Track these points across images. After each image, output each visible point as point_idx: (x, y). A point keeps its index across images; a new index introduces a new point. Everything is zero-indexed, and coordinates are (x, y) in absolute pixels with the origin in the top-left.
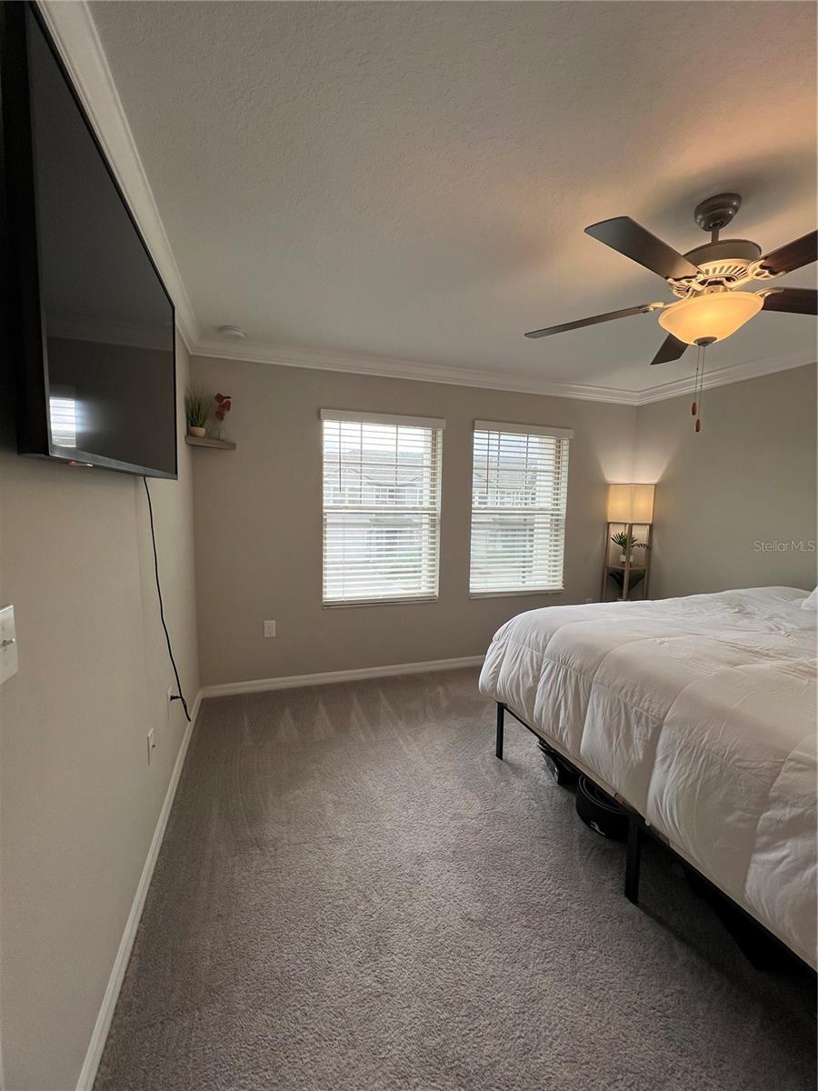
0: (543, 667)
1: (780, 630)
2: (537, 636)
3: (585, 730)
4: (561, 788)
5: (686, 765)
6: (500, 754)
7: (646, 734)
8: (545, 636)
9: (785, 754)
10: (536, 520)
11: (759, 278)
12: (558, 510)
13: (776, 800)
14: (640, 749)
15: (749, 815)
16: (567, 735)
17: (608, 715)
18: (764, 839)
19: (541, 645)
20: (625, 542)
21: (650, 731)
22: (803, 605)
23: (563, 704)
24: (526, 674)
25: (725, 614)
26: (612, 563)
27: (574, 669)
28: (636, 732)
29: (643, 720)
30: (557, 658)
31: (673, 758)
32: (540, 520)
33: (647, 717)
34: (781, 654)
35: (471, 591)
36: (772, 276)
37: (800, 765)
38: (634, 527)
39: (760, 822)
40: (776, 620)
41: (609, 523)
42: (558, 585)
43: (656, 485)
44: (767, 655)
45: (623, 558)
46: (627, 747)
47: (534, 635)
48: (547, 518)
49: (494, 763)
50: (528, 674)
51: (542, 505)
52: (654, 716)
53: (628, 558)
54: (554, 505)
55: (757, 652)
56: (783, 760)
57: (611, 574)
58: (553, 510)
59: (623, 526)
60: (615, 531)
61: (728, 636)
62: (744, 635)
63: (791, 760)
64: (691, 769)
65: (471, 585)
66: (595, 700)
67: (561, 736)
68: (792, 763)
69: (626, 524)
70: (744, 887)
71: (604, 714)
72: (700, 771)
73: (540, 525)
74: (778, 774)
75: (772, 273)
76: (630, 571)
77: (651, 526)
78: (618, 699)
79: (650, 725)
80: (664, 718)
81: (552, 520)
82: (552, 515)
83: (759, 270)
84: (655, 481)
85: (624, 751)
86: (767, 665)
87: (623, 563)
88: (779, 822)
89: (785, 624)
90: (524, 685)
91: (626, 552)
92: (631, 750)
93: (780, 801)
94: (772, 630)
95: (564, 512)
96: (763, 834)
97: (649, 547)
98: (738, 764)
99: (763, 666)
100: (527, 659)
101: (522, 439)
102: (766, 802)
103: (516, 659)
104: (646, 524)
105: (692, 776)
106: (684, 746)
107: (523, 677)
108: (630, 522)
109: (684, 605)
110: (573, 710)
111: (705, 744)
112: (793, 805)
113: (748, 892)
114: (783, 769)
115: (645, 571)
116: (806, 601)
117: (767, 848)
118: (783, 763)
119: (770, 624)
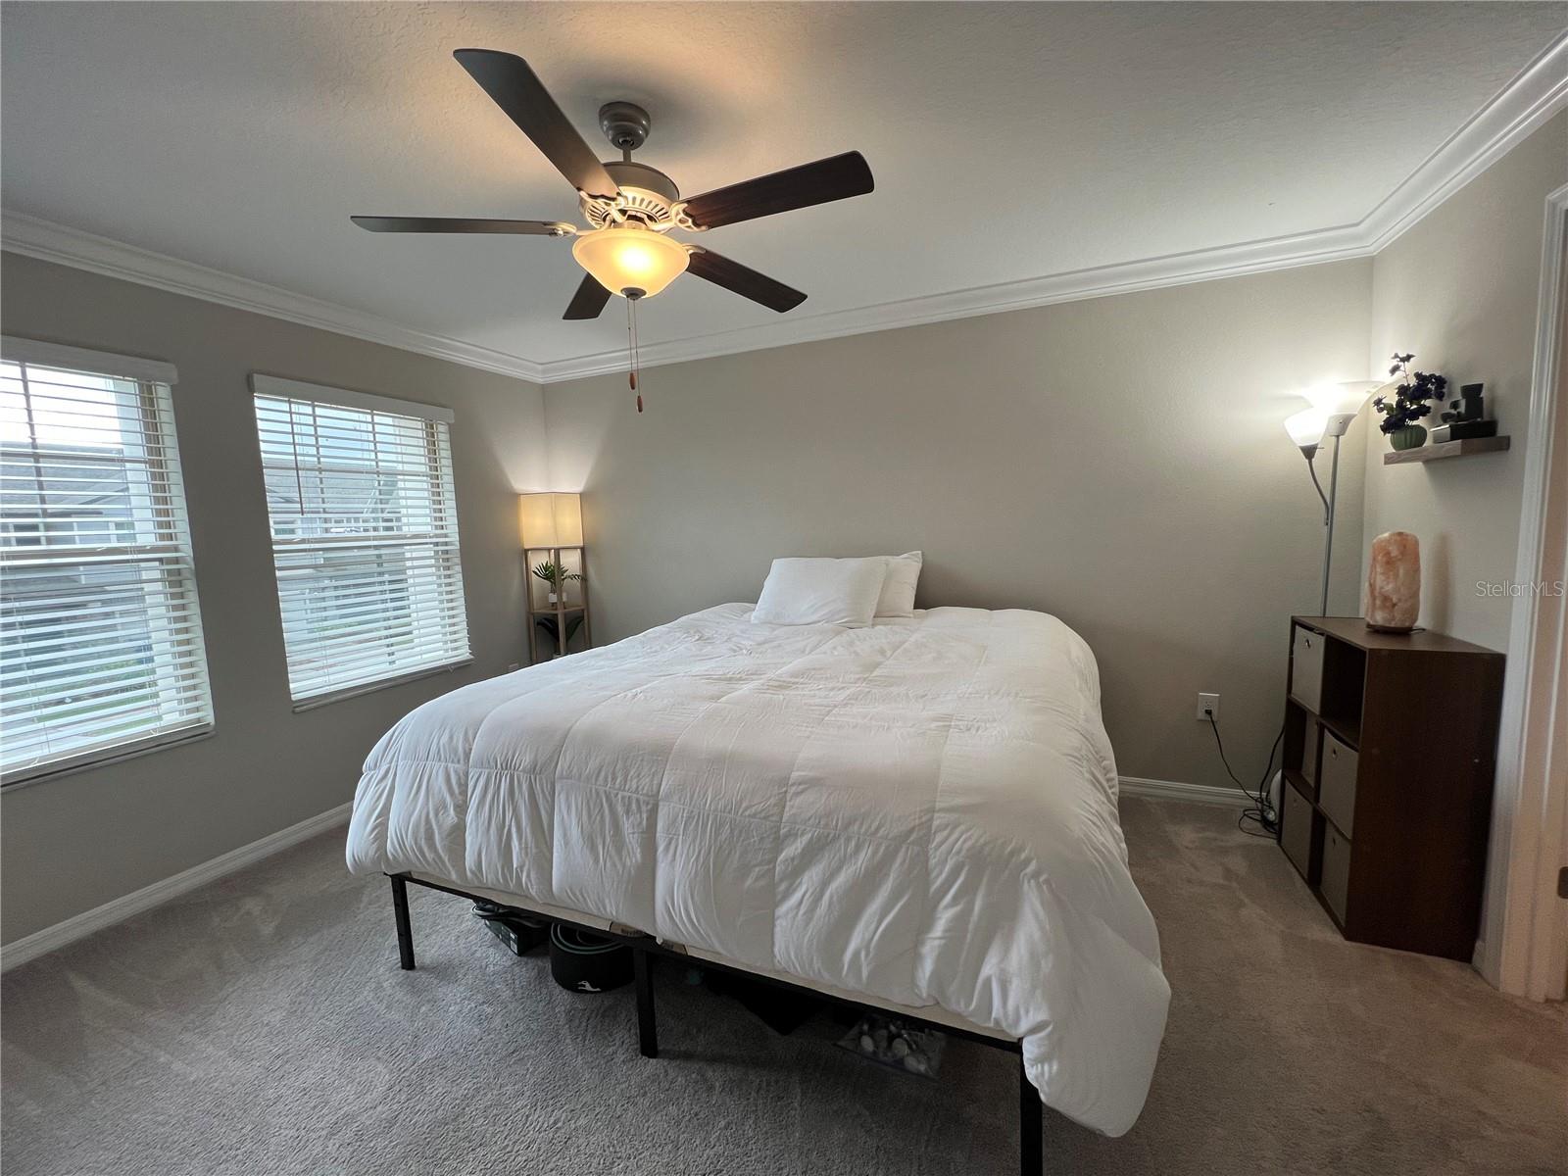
0: (471, 785)
1: (741, 649)
2: (451, 738)
3: (555, 854)
4: (525, 959)
5: (694, 841)
6: (408, 961)
7: (641, 823)
8: (466, 733)
9: (784, 782)
10: (408, 555)
11: (682, 226)
12: (446, 536)
13: (787, 836)
14: (636, 846)
15: (766, 867)
16: (528, 876)
17: (585, 817)
18: (783, 887)
19: (460, 750)
20: (552, 574)
21: (645, 816)
22: (753, 618)
23: (514, 830)
24: (441, 807)
25: (686, 645)
26: (538, 608)
27: (524, 771)
28: (627, 826)
29: (634, 806)
30: (493, 764)
31: (677, 839)
32: (415, 555)
33: (638, 800)
34: (752, 674)
35: (294, 697)
36: (695, 228)
37: (801, 787)
38: (562, 554)
39: (778, 869)
40: (733, 639)
41: (526, 551)
42: (464, 653)
43: (581, 494)
44: (740, 679)
45: (553, 598)
46: (619, 851)
47: (445, 739)
48: (430, 550)
49: (400, 984)
50: (445, 807)
51: (414, 530)
52: (647, 795)
53: (560, 597)
54: (436, 527)
55: (731, 679)
56: (784, 789)
57: (538, 624)
58: (437, 536)
59: (546, 553)
60: (537, 561)
61: (699, 668)
62: (712, 664)
63: (793, 785)
64: (700, 843)
65: (292, 686)
66: (563, 806)
67: (519, 879)
68: (793, 789)
69: (549, 550)
70: (773, 951)
71: (580, 819)
72: (710, 842)
73: (416, 563)
74: (784, 807)
75: (695, 224)
76: (565, 615)
77: (583, 549)
78: (596, 790)
79: (644, 808)
80: (659, 792)
81: (436, 552)
82: (436, 544)
83: (682, 215)
84: (579, 488)
85: (616, 859)
86: (745, 689)
87: (553, 604)
88: (793, 859)
89: (743, 642)
90: (440, 827)
91: (556, 587)
92: (624, 853)
93: (792, 835)
94: (735, 651)
95: (455, 538)
96: (781, 880)
97: (584, 578)
98: (747, 813)
99: (740, 692)
100: (439, 782)
101: (362, 417)
102: (779, 843)
103: (419, 787)
104: (575, 548)
105: (703, 852)
106: (689, 818)
107: (437, 815)
108: (556, 546)
109: (642, 643)
110: (533, 833)
111: (710, 805)
112: (802, 834)
113: (778, 957)
114: (788, 799)
115: (583, 610)
116: (754, 614)
117: (786, 896)
118: (786, 792)
119: (731, 645)
